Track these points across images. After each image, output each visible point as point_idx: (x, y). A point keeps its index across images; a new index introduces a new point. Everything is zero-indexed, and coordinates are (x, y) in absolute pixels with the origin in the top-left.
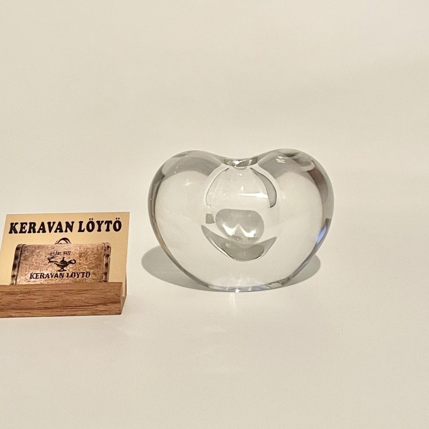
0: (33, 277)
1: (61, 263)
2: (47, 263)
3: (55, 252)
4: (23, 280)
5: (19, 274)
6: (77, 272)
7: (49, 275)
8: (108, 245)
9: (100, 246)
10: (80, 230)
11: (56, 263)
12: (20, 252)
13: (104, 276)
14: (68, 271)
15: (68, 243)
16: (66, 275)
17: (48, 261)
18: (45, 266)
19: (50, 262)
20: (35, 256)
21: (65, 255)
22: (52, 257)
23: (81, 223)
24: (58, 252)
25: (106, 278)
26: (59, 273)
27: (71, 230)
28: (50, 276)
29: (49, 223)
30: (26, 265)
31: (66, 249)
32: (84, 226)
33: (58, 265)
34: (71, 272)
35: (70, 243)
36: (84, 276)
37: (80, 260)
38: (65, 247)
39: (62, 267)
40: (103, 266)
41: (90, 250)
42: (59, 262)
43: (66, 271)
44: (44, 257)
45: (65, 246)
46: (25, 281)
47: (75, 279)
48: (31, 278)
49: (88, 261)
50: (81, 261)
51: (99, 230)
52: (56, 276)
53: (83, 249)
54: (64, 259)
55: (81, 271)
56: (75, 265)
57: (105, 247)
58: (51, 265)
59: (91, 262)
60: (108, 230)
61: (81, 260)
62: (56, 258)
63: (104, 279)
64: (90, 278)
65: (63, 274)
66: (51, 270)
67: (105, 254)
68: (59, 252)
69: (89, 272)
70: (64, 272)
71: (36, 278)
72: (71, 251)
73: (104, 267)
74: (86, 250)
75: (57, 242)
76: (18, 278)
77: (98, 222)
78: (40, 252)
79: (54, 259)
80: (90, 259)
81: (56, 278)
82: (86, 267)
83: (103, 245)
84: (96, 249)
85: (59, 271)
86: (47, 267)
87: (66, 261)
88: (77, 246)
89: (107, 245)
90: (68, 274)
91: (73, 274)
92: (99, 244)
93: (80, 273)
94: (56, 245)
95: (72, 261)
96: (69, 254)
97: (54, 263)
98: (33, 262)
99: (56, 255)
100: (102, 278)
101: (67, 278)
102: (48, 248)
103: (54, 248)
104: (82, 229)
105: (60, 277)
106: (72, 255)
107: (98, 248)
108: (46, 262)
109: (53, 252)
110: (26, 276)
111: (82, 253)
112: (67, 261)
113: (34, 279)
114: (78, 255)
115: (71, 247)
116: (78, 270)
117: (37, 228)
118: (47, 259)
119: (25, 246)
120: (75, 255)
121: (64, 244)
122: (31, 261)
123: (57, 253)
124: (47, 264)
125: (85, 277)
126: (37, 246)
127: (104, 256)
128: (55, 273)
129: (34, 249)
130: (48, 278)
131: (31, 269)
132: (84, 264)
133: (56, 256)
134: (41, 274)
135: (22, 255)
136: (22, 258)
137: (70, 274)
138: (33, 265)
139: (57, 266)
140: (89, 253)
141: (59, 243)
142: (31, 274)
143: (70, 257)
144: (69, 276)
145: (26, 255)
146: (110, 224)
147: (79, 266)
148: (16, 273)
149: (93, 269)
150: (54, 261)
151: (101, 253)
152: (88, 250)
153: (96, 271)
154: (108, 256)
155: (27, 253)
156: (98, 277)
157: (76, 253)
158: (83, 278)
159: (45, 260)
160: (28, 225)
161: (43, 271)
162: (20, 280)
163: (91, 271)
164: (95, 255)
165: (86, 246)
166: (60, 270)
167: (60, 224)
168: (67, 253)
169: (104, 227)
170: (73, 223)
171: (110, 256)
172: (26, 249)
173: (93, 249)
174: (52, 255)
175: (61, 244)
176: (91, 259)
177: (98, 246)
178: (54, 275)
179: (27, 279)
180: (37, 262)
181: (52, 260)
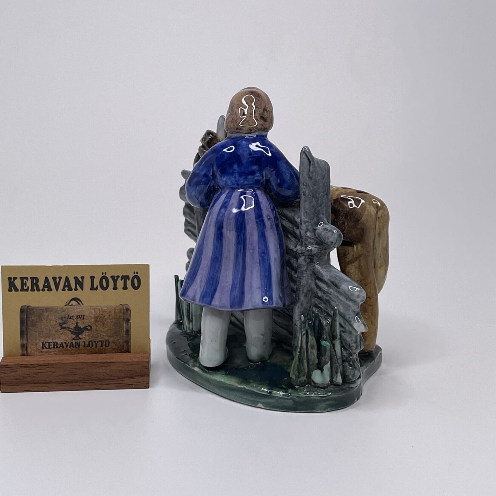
0: (45, 347)
1: (75, 330)
2: (59, 330)
3: (67, 315)
4: (34, 350)
5: (28, 342)
6: (94, 340)
7: (63, 344)
8: (127, 307)
9: (118, 308)
10: (93, 288)
11: (69, 329)
12: (25, 317)
13: (125, 344)
14: (84, 339)
15: (80, 304)
16: (82, 344)
17: (60, 327)
18: (56, 333)
19: (62, 328)
20: (43, 322)
21: (78, 319)
22: (64, 322)
23: (92, 278)
24: (69, 316)
25: (127, 347)
26: (74, 342)
27: (82, 289)
28: (65, 346)
29: (54, 278)
30: (35, 332)
31: (80, 313)
32: (97, 283)
33: (72, 332)
34: (88, 341)
35: (82, 304)
36: (103, 345)
37: (96, 326)
38: (77, 310)
39: (77, 335)
40: (123, 333)
41: (107, 314)
42: (72, 328)
43: (82, 339)
44: (55, 322)
45: (77, 308)
46: (37, 351)
47: (93, 348)
48: (43, 348)
49: (106, 327)
50: (97, 328)
51: (115, 288)
52: (72, 345)
53: (98, 312)
54: (78, 324)
55: (99, 339)
56: (91, 332)
57: (124, 310)
58: (64, 332)
59: (109, 328)
60: (125, 288)
61: (98, 326)
62: (69, 323)
63: (126, 348)
64: (111, 348)
65: (79, 342)
66: (65, 338)
67: (124, 319)
68: (71, 316)
69: (108, 341)
70: (80, 340)
71: (49, 348)
72: (85, 315)
73: (125, 335)
74: (101, 313)
75: (67, 303)
76: (28, 347)
77: (113, 277)
78: (48, 315)
79: (66, 324)
80: (107, 325)
81: (71, 347)
82: (104, 334)
83: (121, 306)
84: (113, 312)
85: (73, 339)
86: (59, 335)
87: (80, 327)
88: (91, 308)
89: (125, 307)
90: (84, 342)
91: (91, 343)
92: (117, 306)
93: (98, 342)
94: (67, 306)
95: (87, 328)
96: (83, 319)
97: (67, 330)
98: (42, 329)
99: (68, 320)
100: (124, 348)
101: (85, 348)
102: (57, 310)
103: (64, 311)
104: (95, 287)
105: (76, 347)
106: (87, 320)
107: (116, 311)
108: (58, 328)
109: (64, 316)
110: (37, 346)
111: (97, 317)
112: (82, 328)
113: (47, 349)
114: (93, 320)
115: (83, 309)
116: (95, 338)
117: (41, 284)
118: (59, 326)
119: (30, 308)
120: (90, 319)
121: (76, 305)
122: (40, 327)
123: (69, 318)
124: (59, 332)
125: (104, 347)
126: (44, 308)
127: (123, 321)
128: (70, 342)
129: (41, 312)
130: (63, 348)
131: (42, 337)
132: (101, 331)
133: (68, 322)
134: (54, 342)
135: (28, 319)
136: (29, 323)
137: (87, 343)
138: (43, 331)
139: (70, 333)
140: (106, 317)
141: (70, 304)
142: (43, 343)
143: (84, 322)
144: (86, 346)
145: (32, 320)
146: (127, 279)
147: (95, 333)
148: (25, 342)
149: (112, 337)
150: (67, 327)
151: (120, 316)
152: (105, 314)
153: (115, 340)
154: (128, 321)
155: (34, 318)
156: (118, 347)
157: (90, 317)
158: (101, 348)
159: (56, 326)
160: (30, 280)
161: (55, 340)
162: (30, 350)
163: (111, 340)
164: (113, 320)
165: (102, 309)
166: (75, 338)
167: (67, 279)
168: (81, 316)
169: (120, 283)
170: (83, 278)
171: (131, 321)
172: (31, 312)
173: (110, 312)
174: (64, 319)
175: (72, 306)
176: (109, 324)
177: (115, 309)
178: (69, 344)
179: (39, 350)
180: (46, 329)
181: (64, 326)
